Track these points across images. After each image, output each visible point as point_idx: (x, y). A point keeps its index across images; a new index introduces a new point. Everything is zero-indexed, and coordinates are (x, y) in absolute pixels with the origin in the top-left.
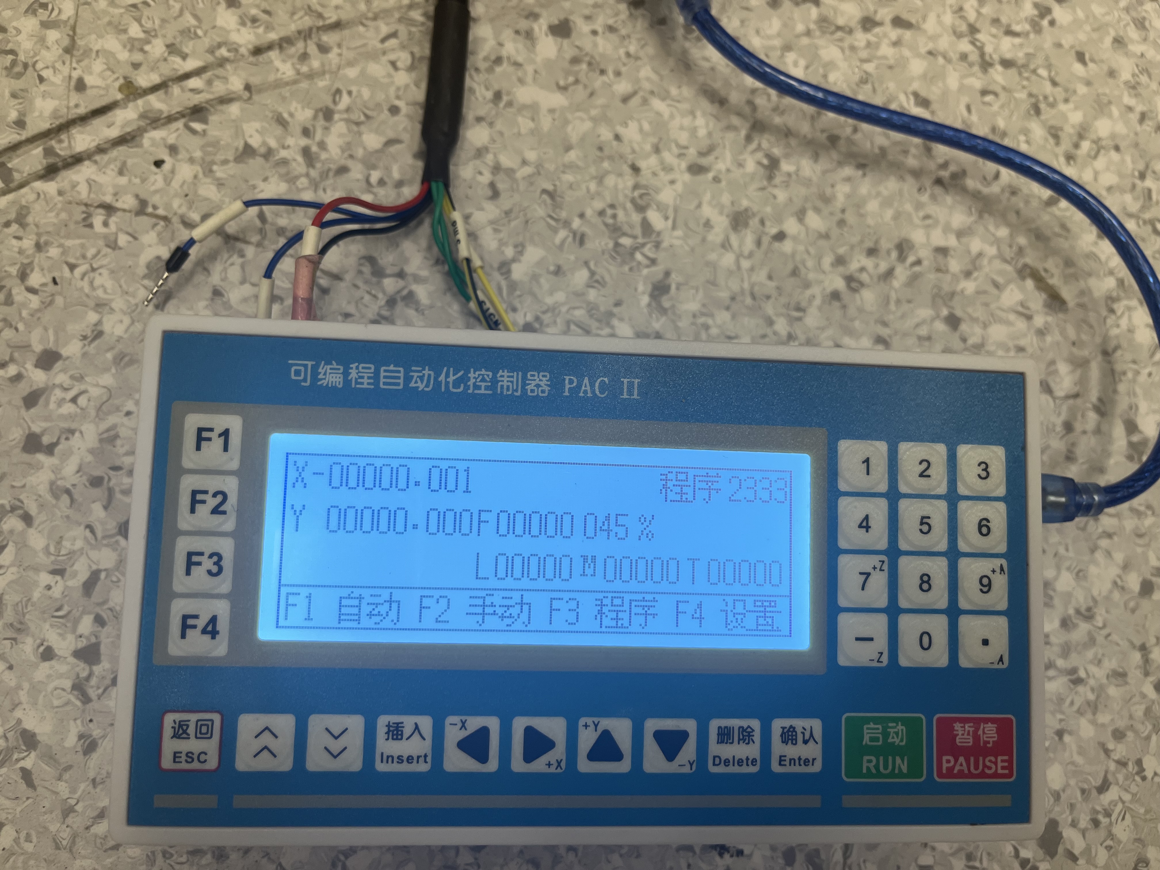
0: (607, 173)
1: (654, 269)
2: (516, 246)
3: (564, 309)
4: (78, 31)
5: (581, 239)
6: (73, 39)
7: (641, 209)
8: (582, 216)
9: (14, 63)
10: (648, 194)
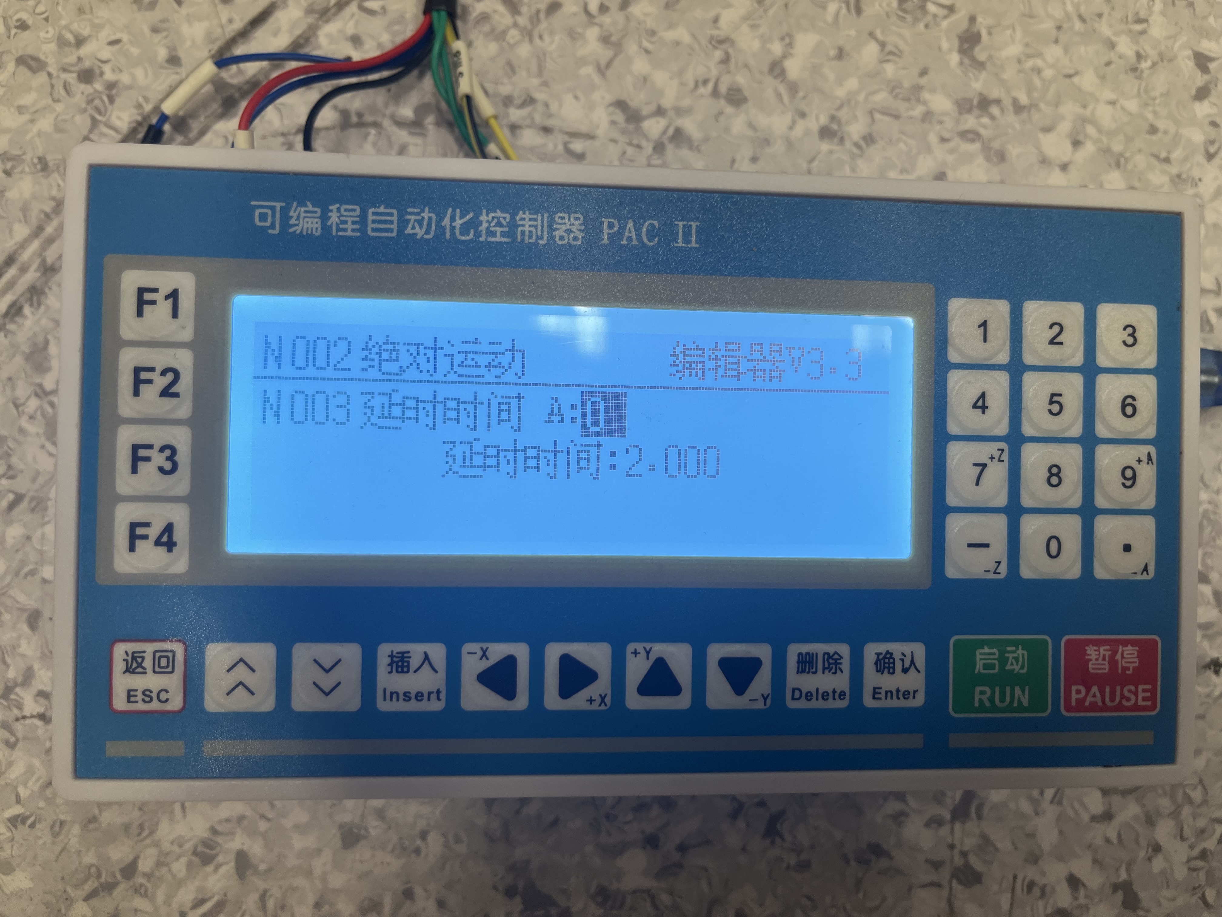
1: (954, 18)
2: (782, 39)
3: (861, 97)
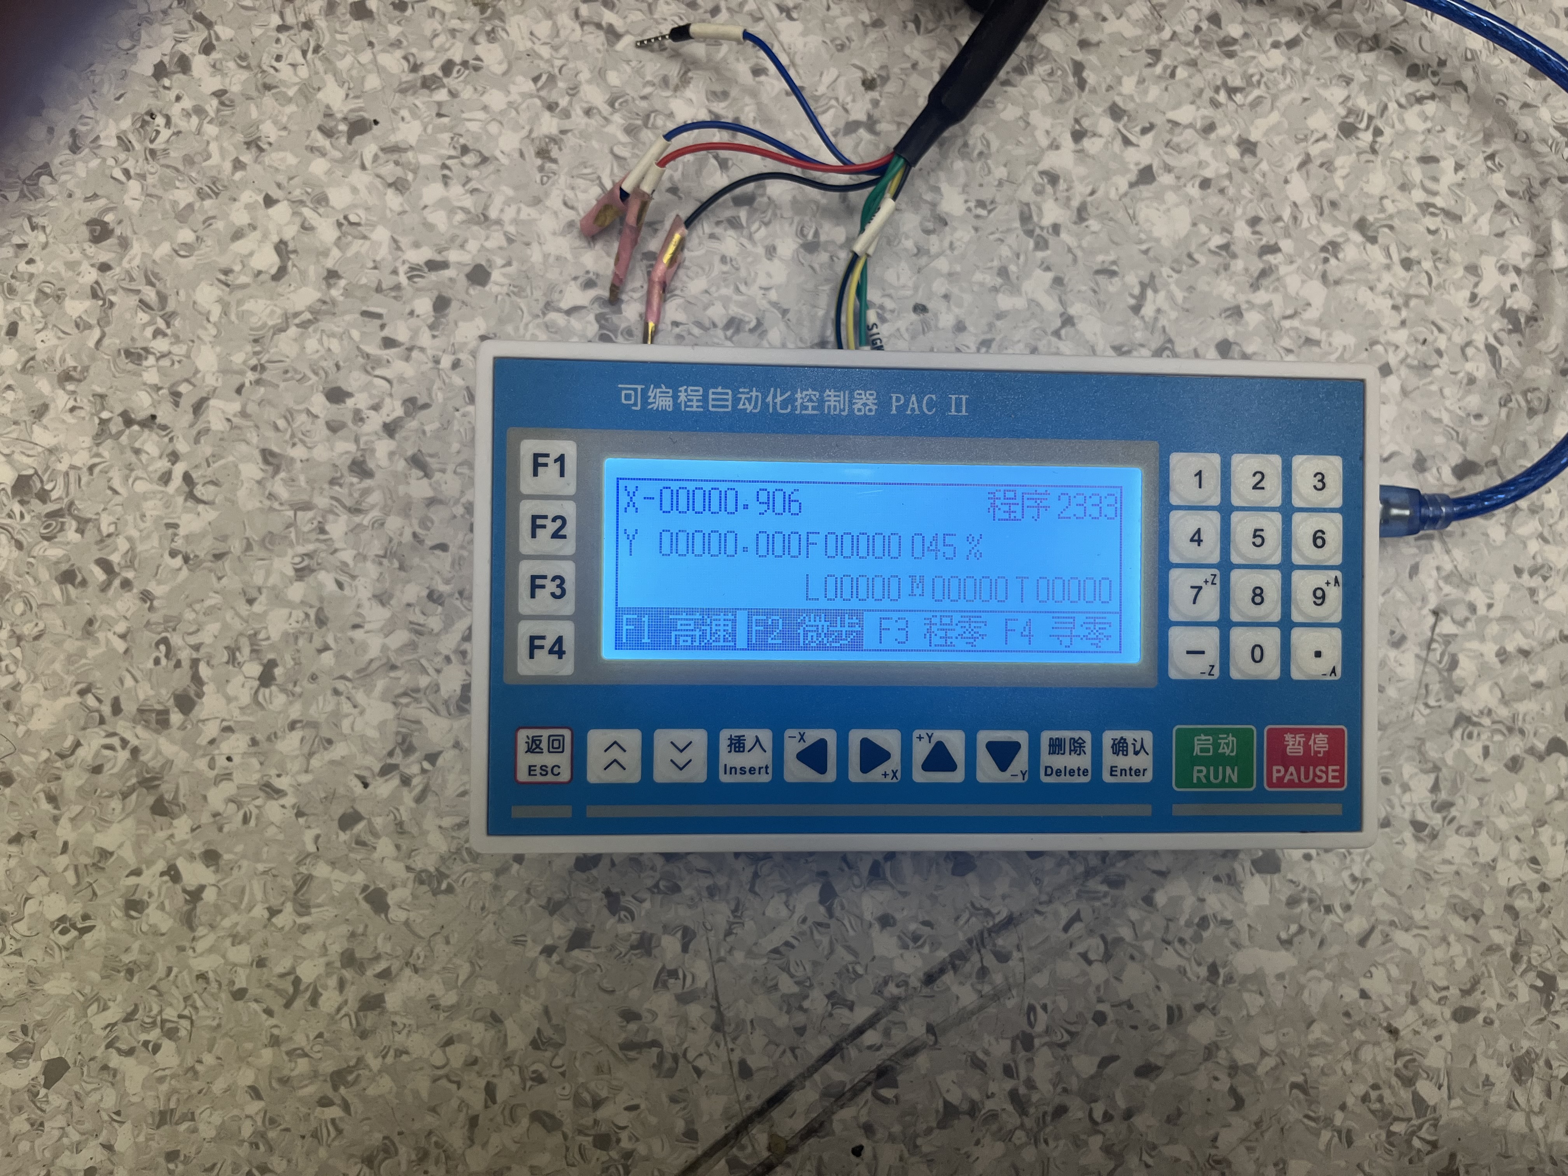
0: (1362, 1044)
1: (1436, 1155)
2: (1275, 1165)
4: (722, 999)
5: (1348, 1138)
6: (718, 1009)
7: (1409, 1082)
8: (1343, 1107)
9: (661, 1057)
10: (1414, 1060)
